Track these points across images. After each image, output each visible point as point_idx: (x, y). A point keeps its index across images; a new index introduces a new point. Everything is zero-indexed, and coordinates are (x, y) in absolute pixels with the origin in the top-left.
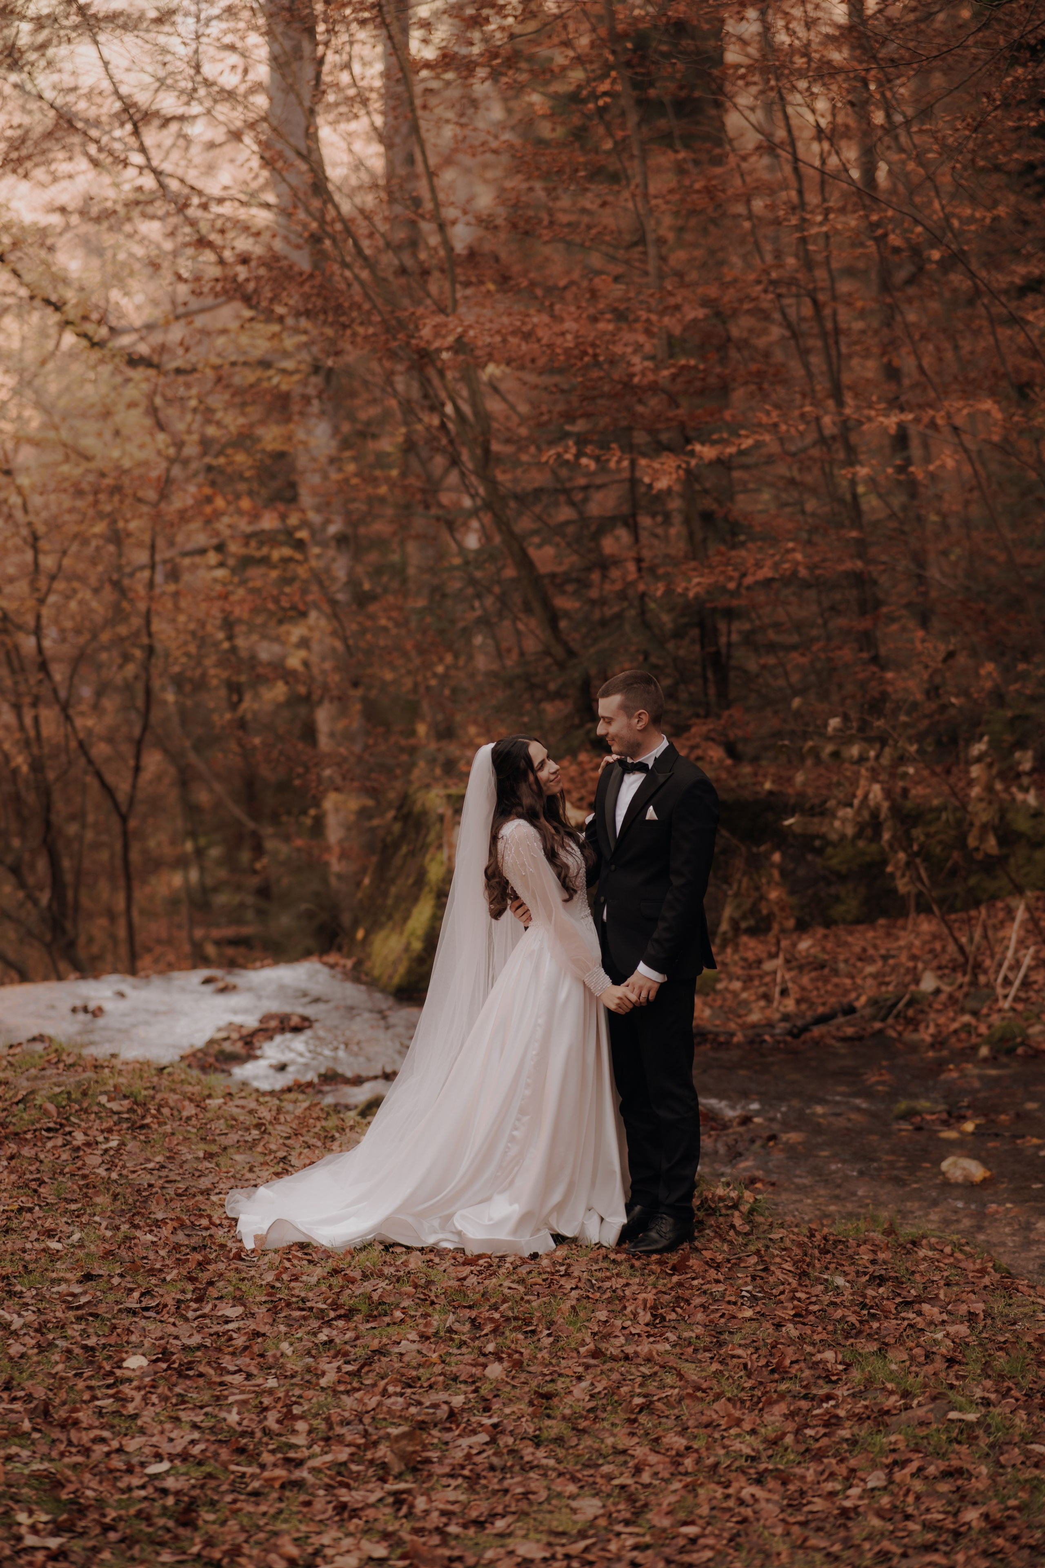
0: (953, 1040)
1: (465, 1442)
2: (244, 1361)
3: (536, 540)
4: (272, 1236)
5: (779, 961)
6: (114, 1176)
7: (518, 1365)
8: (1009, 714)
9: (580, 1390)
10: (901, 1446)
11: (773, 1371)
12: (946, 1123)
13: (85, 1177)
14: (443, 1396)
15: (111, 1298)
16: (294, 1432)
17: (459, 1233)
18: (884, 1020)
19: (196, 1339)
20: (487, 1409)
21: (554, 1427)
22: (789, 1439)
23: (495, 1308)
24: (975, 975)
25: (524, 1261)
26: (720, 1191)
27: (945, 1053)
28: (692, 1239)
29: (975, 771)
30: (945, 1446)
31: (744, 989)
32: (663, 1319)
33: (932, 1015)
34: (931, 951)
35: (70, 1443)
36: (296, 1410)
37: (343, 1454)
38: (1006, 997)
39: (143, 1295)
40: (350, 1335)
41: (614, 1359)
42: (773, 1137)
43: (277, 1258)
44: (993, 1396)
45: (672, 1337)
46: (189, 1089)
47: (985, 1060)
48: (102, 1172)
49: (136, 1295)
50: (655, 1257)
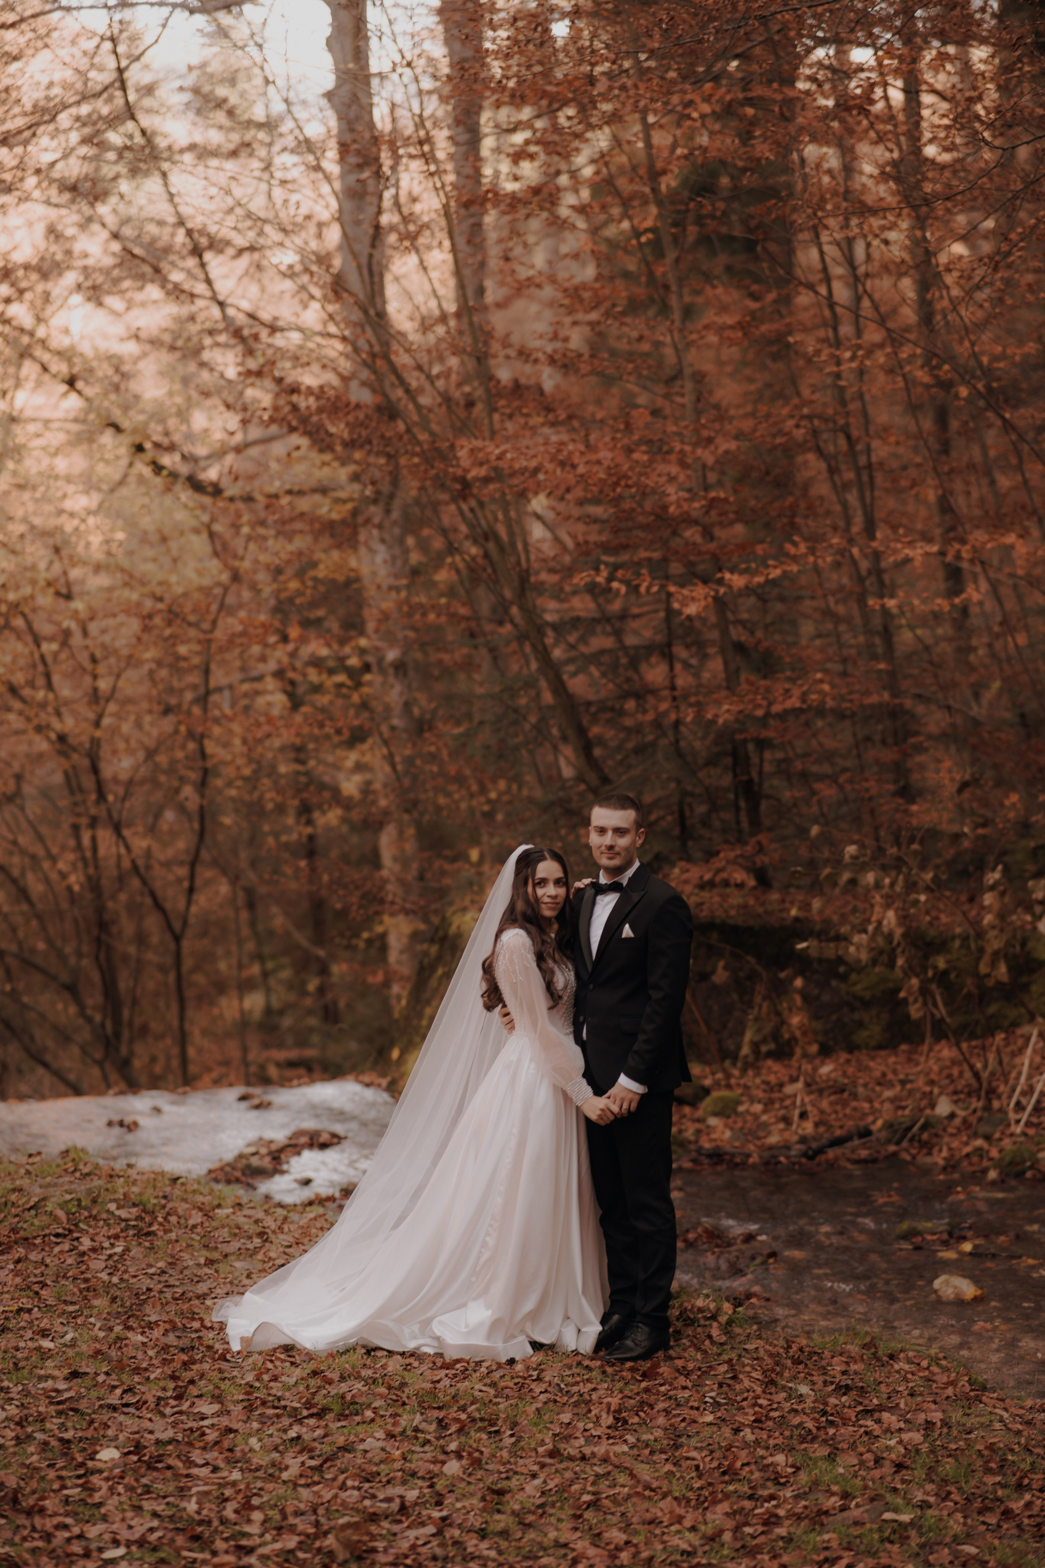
0: (965, 1163)
1: (412, 1534)
2: (210, 1456)
3: (571, 668)
4: (258, 1339)
5: (800, 1085)
6: (115, 1280)
7: (477, 1463)
8: (1032, 844)
9: (532, 1488)
10: (834, 1544)
11: (724, 1473)
12: (945, 1244)
13: (86, 1280)
14: (399, 1490)
15: (94, 1394)
16: (249, 1521)
17: (438, 1339)
18: (898, 1143)
19: (170, 1434)
20: (439, 1503)
21: (501, 1521)
22: (727, 1536)
23: (463, 1409)
24: (989, 1100)
25: (499, 1366)
26: (700, 1303)
27: (956, 1176)
28: (667, 1348)
29: (988, 899)
30: (877, 1545)
31: (765, 1112)
32: (625, 1422)
33: (946, 1139)
34: (949, 1076)
35: (34, 1529)
36: (255, 1501)
37: (292, 1542)
38: (1018, 1122)
39: (125, 1392)
40: (319, 1432)
41: (571, 1458)
42: (773, 1255)
43: (260, 1359)
44: (932, 1499)
45: (631, 1439)
46: (200, 1199)
47: (993, 1183)
48: (104, 1276)
49: (118, 1392)
50: (629, 1364)
